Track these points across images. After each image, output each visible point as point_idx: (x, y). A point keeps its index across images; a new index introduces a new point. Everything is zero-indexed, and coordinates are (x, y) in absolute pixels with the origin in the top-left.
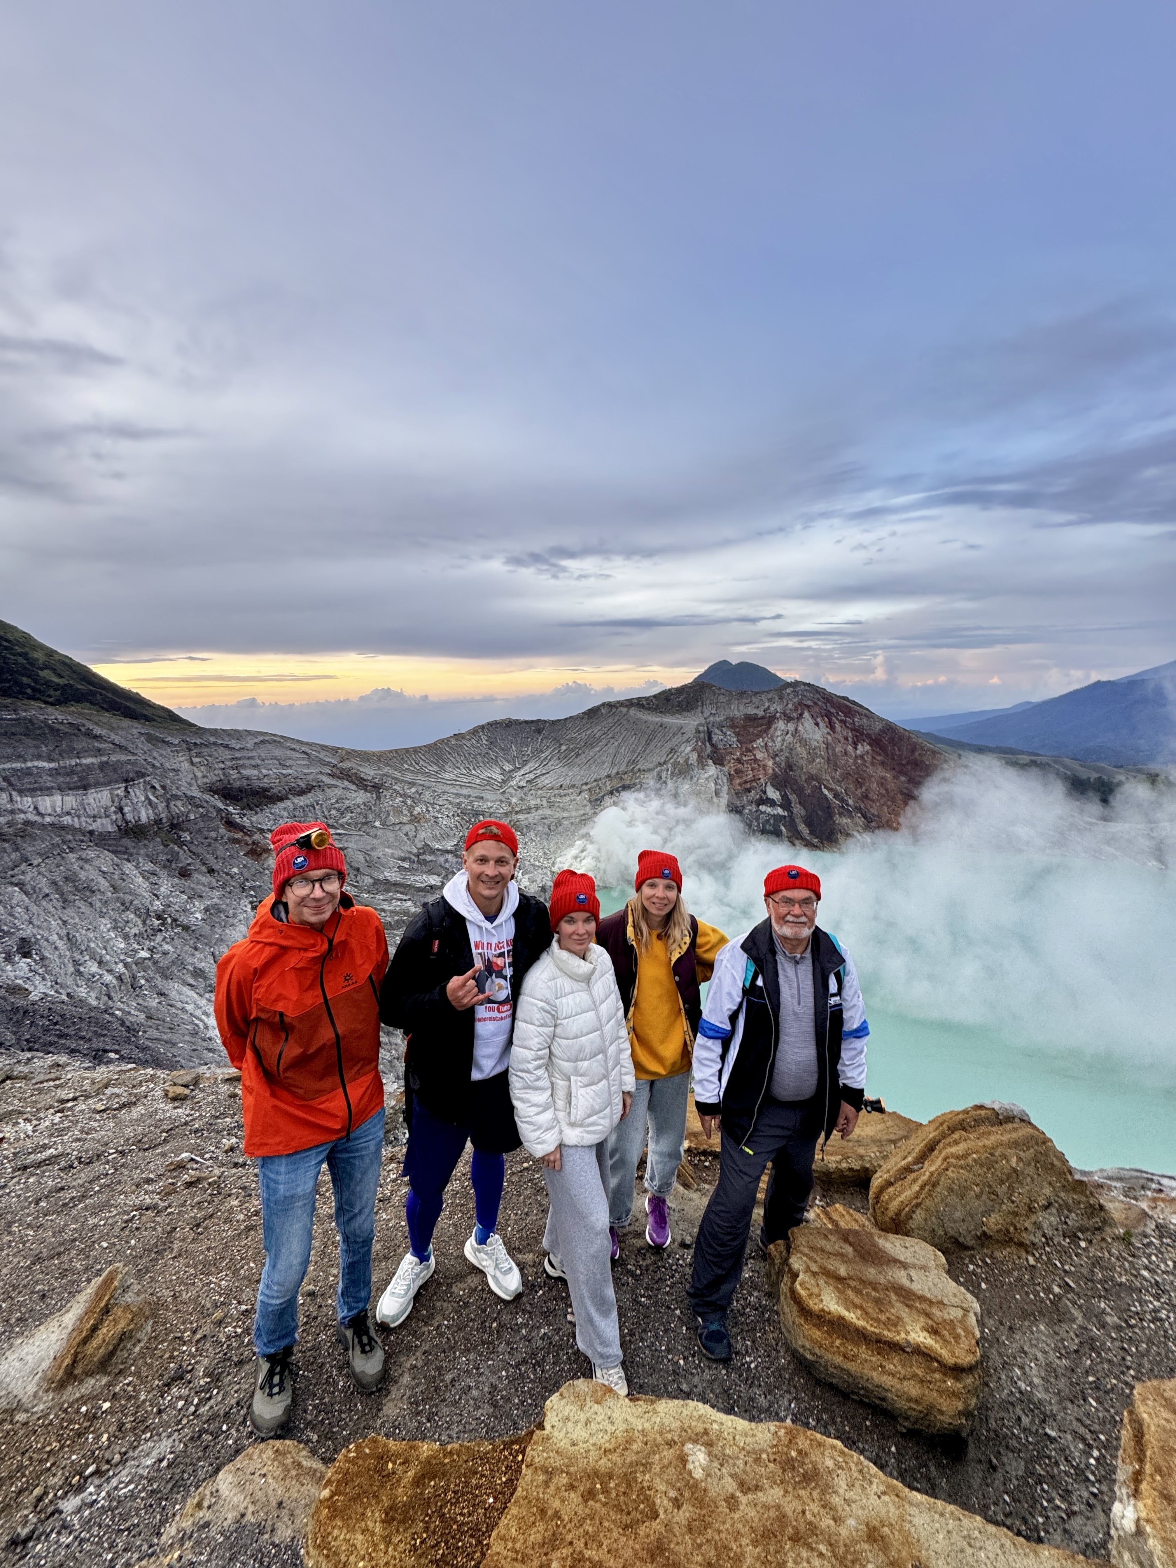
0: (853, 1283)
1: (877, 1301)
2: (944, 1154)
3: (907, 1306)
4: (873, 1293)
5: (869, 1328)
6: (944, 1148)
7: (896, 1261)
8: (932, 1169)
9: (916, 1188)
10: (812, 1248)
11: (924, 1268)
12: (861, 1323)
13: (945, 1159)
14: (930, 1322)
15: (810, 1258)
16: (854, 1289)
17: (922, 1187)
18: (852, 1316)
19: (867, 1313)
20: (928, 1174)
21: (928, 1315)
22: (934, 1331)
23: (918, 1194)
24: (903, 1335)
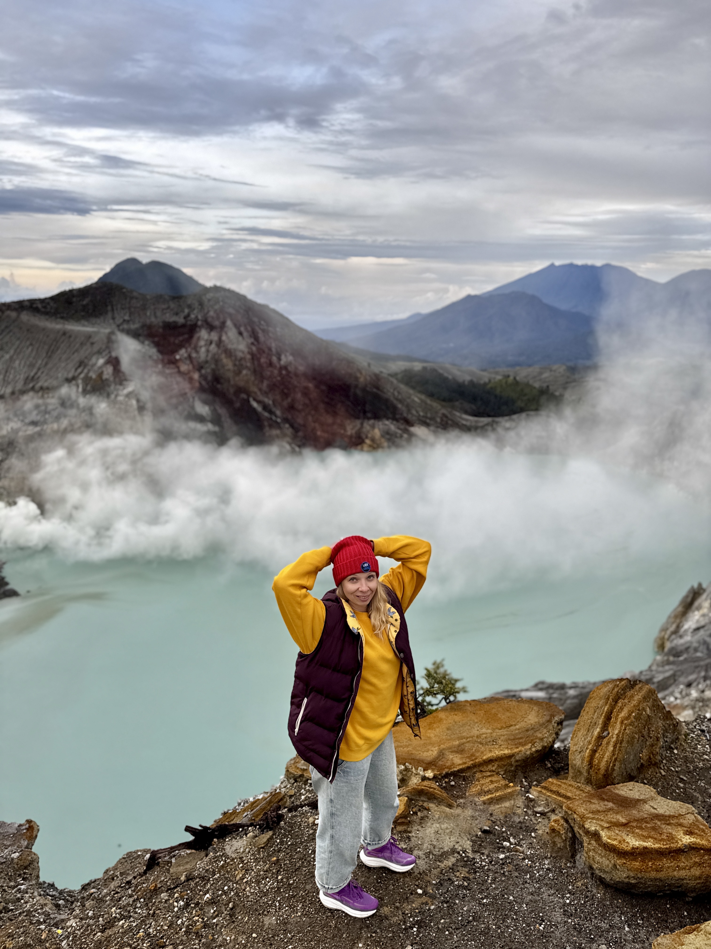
0: (634, 824)
1: (654, 829)
2: (619, 720)
3: (668, 824)
4: (648, 825)
5: (662, 846)
6: (618, 715)
7: (638, 800)
8: (616, 732)
9: (611, 748)
10: (593, 812)
11: (652, 799)
12: (657, 846)
13: (622, 722)
14: (685, 829)
15: (597, 819)
16: (637, 827)
17: (615, 747)
18: (649, 844)
19: (655, 839)
20: (615, 736)
21: (681, 825)
22: (690, 833)
23: (614, 751)
24: (680, 843)
